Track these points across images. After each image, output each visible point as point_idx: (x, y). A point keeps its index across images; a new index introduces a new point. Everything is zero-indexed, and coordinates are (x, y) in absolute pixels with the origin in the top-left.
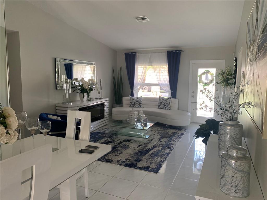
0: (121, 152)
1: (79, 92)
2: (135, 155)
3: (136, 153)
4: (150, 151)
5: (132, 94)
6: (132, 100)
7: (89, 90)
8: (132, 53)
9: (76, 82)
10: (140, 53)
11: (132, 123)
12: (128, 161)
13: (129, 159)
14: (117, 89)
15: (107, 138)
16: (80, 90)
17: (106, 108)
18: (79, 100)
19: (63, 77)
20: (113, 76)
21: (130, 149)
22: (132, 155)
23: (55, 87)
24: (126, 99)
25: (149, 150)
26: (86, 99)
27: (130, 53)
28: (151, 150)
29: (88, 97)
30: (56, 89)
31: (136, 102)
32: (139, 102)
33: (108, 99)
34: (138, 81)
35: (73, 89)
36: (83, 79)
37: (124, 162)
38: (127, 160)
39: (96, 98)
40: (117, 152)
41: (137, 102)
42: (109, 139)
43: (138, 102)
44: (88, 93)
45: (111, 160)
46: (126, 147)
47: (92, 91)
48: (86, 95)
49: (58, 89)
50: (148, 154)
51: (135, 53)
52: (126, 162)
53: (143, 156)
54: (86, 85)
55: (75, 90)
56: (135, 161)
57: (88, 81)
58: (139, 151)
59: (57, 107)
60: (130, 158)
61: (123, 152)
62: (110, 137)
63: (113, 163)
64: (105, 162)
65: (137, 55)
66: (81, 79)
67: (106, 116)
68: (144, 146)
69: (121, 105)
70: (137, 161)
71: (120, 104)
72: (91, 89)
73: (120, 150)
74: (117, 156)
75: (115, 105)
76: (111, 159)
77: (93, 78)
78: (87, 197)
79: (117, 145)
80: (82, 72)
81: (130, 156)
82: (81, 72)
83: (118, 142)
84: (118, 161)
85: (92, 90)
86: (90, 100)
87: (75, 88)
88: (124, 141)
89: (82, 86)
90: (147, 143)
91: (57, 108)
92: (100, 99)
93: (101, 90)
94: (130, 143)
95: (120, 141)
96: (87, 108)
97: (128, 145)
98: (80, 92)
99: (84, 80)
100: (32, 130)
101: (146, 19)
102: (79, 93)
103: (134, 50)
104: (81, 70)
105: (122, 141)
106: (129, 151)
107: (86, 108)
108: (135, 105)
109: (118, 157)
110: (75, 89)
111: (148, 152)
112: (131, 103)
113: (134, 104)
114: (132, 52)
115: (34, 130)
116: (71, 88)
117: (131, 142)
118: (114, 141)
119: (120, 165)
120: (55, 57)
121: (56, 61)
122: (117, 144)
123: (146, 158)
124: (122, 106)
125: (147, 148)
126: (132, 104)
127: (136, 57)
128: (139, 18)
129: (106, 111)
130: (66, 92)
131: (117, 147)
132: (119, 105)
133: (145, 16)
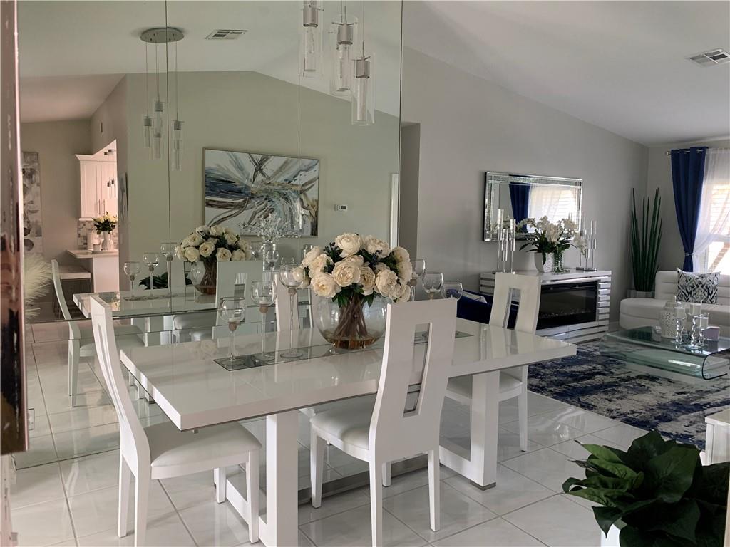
0: (624, 396)
1: (533, 250)
2: (660, 408)
3: (664, 405)
4: (708, 408)
5: (688, 266)
6: (684, 279)
7: (558, 245)
8: (693, 149)
9: (531, 227)
10: (721, 149)
11: (668, 337)
12: (636, 414)
13: (641, 413)
14: (641, 250)
15: (594, 365)
16: (538, 244)
17: (604, 296)
18: (534, 271)
19: (499, 216)
20: (633, 214)
21: (652, 396)
22: (653, 406)
23: (480, 236)
24: (665, 278)
25: (705, 405)
26: (551, 268)
27: (687, 150)
28: (713, 406)
29: (556, 263)
30: (483, 240)
31: (698, 286)
32: (708, 288)
33: (610, 273)
34: (711, 228)
35: (521, 242)
36: (545, 219)
37: (625, 414)
38: (633, 412)
39: (578, 269)
40: (613, 394)
41: (700, 288)
42: (599, 367)
43: (703, 286)
44: (555, 252)
45: (594, 406)
46: (641, 390)
47: (566, 250)
48: (550, 257)
49: (488, 240)
50: (698, 412)
51: (704, 149)
52: (630, 416)
53: (683, 414)
54: (551, 232)
55: (526, 245)
56: (656, 418)
57: (557, 224)
58: (674, 403)
59: (482, 279)
60: (644, 411)
61: (629, 397)
62: (604, 365)
63: (596, 411)
64: (577, 406)
65: (709, 155)
66: (541, 219)
67: (601, 317)
68: (694, 395)
69: (650, 293)
70: (661, 420)
71: (649, 290)
72: (564, 245)
73: (622, 392)
74: (610, 401)
75: (633, 292)
76: (593, 403)
77: (574, 219)
78: (523, 451)
79: (616, 382)
80: (551, 205)
81: (645, 407)
82: (547, 207)
83: (622, 376)
84: (610, 411)
85: (568, 246)
86: (559, 271)
87: (525, 239)
88: (640, 377)
89: (542, 236)
90: (707, 392)
91: (483, 282)
92: (588, 270)
93: (592, 246)
94: (654, 383)
95: (627, 375)
96: (552, 289)
97: (647, 385)
98: (536, 250)
99: (549, 222)
100: (431, 293)
101: (724, 56)
102: (535, 253)
103: (701, 141)
104: (549, 200)
105: (632, 375)
106: (648, 399)
107: (549, 288)
108: (691, 296)
109: (612, 403)
110: (525, 243)
111: (703, 410)
112: (679, 288)
113: (690, 293)
114: (694, 146)
115: (434, 293)
116: (516, 240)
117: (659, 381)
118: (612, 373)
119: (613, 418)
120: (485, 169)
121: (488, 178)
122: (618, 380)
123: (688, 419)
124: (653, 297)
125: (703, 400)
126: (685, 291)
127: (708, 158)
128: (703, 56)
129: (601, 304)
130: (505, 247)
131: (616, 386)
132: (645, 293)
133: (720, 50)
